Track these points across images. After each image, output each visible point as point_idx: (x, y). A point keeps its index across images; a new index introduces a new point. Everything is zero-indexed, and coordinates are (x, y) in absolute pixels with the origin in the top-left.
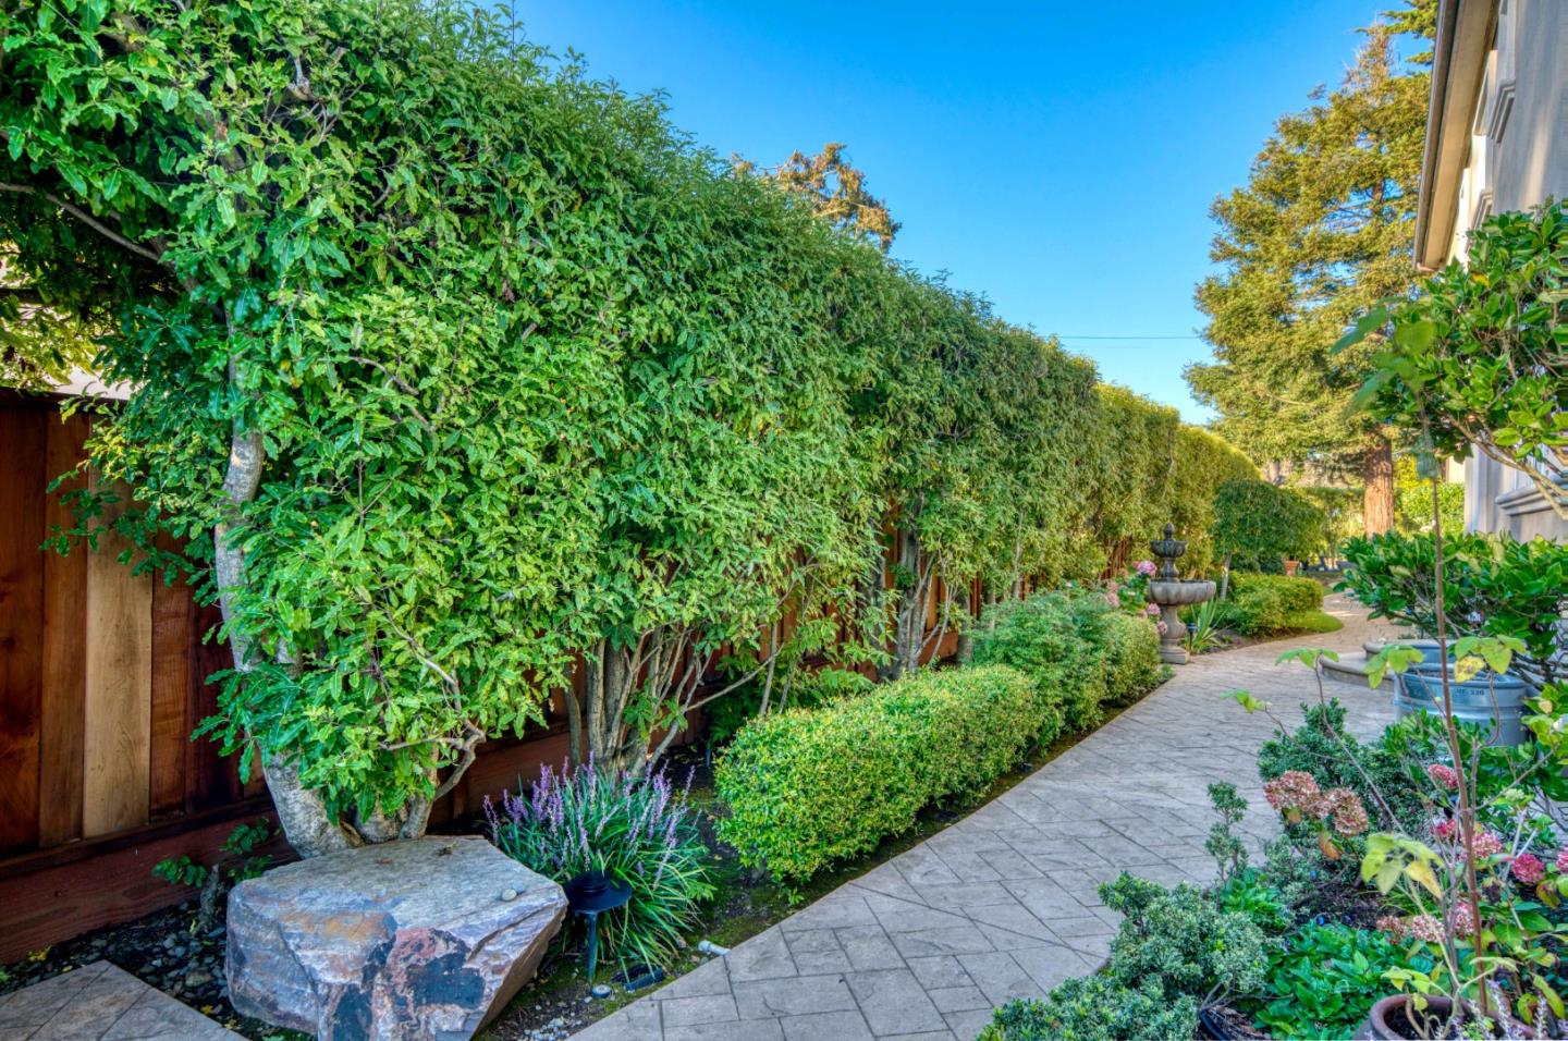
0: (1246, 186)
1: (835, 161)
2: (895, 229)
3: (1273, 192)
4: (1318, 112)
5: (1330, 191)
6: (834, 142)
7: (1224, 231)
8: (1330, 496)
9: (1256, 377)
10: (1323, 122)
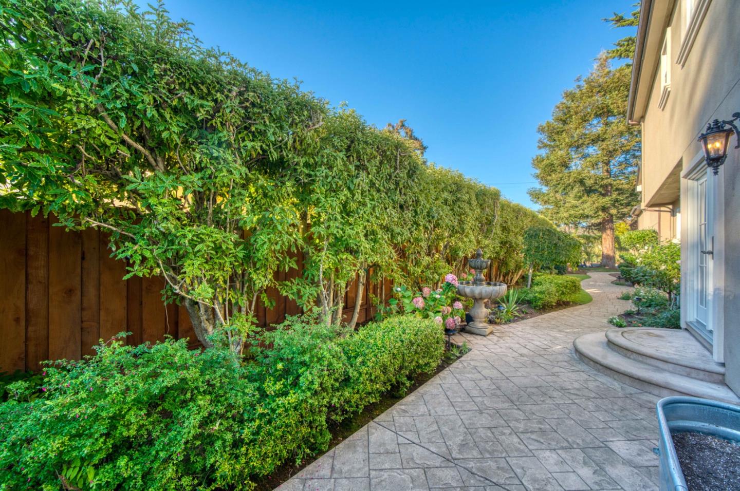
0: (551, 120)
1: (403, 126)
2: (425, 148)
3: (561, 120)
4: (579, 87)
5: (585, 116)
6: (402, 119)
7: (544, 137)
8: (588, 238)
9: (557, 192)
10: (581, 90)
